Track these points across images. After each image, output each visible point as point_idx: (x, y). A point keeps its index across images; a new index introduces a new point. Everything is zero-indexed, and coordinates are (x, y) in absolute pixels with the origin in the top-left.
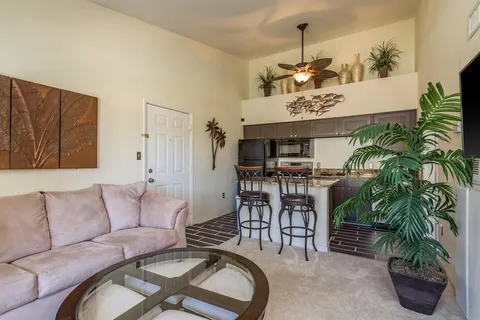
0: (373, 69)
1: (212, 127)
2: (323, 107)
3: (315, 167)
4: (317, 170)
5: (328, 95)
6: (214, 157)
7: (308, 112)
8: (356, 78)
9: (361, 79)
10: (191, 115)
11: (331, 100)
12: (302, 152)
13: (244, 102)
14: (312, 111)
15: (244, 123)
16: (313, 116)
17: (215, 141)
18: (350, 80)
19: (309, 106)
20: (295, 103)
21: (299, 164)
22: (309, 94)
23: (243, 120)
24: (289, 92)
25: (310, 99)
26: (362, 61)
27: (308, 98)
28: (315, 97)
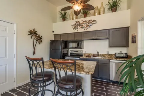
0: (109, 8)
1: (33, 33)
2: (87, 26)
3: (84, 53)
4: (85, 54)
5: (89, 21)
6: (34, 48)
7: (81, 28)
8: (102, 13)
9: (104, 13)
10: (15, 25)
11: (91, 23)
12: (78, 46)
13: (54, 24)
14: (82, 28)
15: (54, 33)
16: (83, 30)
17: (35, 41)
18: (99, 14)
19: (81, 25)
20: (75, 24)
21: (77, 51)
22: (81, 20)
23: (53, 32)
24: (73, 19)
25: (82, 22)
26: (104, 6)
27: (81, 22)
28: (84, 22)
